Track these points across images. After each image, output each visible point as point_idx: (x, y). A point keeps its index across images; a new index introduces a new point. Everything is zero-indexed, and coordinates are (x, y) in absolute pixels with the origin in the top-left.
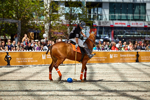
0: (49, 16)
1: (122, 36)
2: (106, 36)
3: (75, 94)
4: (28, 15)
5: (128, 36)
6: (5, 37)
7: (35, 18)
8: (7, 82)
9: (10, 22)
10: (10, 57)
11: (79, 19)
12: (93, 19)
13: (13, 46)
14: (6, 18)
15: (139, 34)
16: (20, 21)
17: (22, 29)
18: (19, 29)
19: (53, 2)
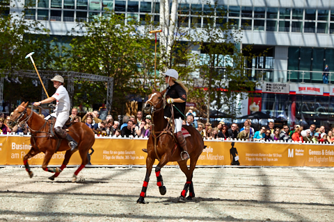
1: (312, 113)
2: (280, 113)
4: (128, 67)
5: (325, 113)
6: (82, 110)
7: (141, 74)
8: (84, 197)
9: (92, 78)
10: (91, 149)
11: (227, 78)
12: (256, 78)
14: (85, 72)
16: (112, 79)
17: (114, 94)
18: (109, 94)
19: (178, 42)
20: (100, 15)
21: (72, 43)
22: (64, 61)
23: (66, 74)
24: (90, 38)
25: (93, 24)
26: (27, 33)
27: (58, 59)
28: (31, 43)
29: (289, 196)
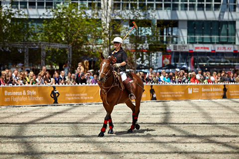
0: (108, 39)
1: (204, 64)
2: (183, 65)
3: (142, 141)
4: (81, 38)
5: (213, 64)
6: (52, 67)
7: (90, 42)
8: (53, 125)
9: (57, 46)
10: (58, 93)
11: (148, 43)
12: (167, 42)
13: (61, 79)
14: (53, 42)
15: (227, 62)
16: (70, 45)
17: (73, 56)
18: (69, 56)
19: (114, 20)
20: (62, 4)
21: (44, 23)
22: (39, 36)
23: (40, 44)
24: (55, 19)
25: (57, 10)
26: (13, 18)
27: (35, 34)
28: (17, 24)
29: (188, 119)
